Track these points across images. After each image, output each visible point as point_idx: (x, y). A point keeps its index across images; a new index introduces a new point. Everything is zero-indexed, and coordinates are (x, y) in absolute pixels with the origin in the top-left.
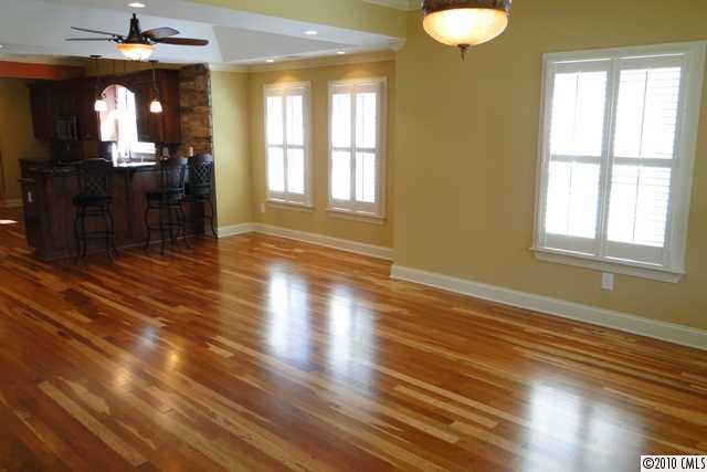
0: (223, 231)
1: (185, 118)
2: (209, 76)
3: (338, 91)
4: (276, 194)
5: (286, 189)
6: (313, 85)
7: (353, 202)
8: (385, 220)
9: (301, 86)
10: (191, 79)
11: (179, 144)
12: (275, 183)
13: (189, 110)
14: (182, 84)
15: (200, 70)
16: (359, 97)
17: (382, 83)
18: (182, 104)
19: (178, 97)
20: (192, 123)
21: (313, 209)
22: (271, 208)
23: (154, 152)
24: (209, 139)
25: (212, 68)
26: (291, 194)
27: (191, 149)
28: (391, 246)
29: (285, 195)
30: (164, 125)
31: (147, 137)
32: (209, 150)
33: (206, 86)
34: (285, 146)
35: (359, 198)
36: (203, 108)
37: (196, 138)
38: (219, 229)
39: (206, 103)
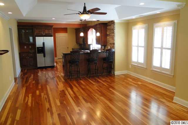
0: (117, 73)
1: (108, 37)
2: (115, 24)
3: (157, 27)
4: (134, 62)
5: (138, 61)
6: (148, 25)
7: (161, 68)
8: (174, 76)
9: (144, 26)
10: (110, 25)
11: (106, 45)
12: (134, 59)
13: (109, 35)
14: (108, 27)
15: (112, 22)
16: (165, 28)
17: (175, 23)
18: (108, 33)
19: (106, 31)
20: (110, 39)
21: (146, 68)
22: (133, 67)
23: (100, 47)
24: (114, 44)
25: (115, 21)
26: (139, 63)
27: (109, 47)
28: (175, 86)
29: (138, 63)
30: (102, 40)
31: (98, 43)
32: (114, 47)
33: (114, 27)
34: (138, 46)
35: (163, 66)
36: (113, 34)
37: (111, 44)
38: (115, 72)
39: (113, 33)
